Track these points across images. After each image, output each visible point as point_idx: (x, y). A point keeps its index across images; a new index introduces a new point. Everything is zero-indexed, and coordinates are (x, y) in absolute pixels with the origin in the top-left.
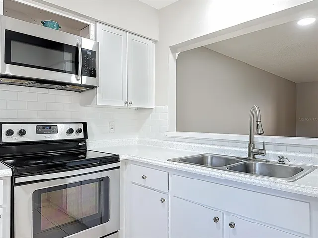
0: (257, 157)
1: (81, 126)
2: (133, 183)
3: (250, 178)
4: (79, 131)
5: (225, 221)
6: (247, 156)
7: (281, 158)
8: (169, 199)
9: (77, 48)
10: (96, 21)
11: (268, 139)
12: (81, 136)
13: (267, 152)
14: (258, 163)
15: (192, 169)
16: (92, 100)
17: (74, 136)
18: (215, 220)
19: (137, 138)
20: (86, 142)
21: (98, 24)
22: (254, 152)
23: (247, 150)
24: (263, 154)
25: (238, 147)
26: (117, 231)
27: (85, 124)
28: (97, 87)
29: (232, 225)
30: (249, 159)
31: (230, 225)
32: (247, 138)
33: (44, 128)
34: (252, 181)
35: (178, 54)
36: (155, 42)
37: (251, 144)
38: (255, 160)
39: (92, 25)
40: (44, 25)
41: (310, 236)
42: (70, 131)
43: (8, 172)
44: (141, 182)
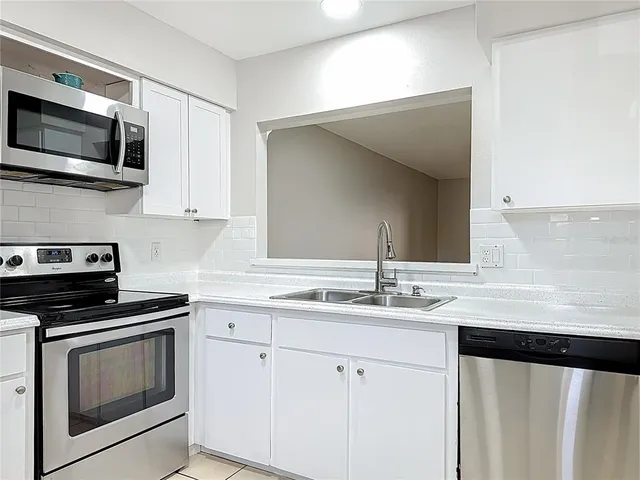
0: (386, 289)
1: (109, 250)
2: (208, 337)
3: (382, 310)
4: (107, 258)
5: (351, 368)
6: (373, 289)
7: (416, 289)
8: (272, 353)
9: (115, 122)
10: (141, 77)
11: (400, 265)
12: (110, 266)
13: (399, 282)
14: (388, 297)
15: (308, 306)
16: (133, 206)
17: (97, 267)
18: (339, 369)
19: (197, 271)
20: (116, 278)
21: (144, 80)
22: (383, 283)
23: (374, 281)
24: (394, 285)
25: (362, 278)
26: (183, 415)
27: (115, 246)
28: (142, 185)
29: (360, 372)
30: (377, 292)
31: (358, 372)
32: (374, 265)
33: (50, 252)
34: (384, 313)
35: (268, 133)
36: (230, 111)
37: (379, 273)
38: (384, 292)
39: (136, 84)
40: (57, 79)
41: (446, 369)
42: (93, 259)
43: (33, 321)
44: (226, 333)
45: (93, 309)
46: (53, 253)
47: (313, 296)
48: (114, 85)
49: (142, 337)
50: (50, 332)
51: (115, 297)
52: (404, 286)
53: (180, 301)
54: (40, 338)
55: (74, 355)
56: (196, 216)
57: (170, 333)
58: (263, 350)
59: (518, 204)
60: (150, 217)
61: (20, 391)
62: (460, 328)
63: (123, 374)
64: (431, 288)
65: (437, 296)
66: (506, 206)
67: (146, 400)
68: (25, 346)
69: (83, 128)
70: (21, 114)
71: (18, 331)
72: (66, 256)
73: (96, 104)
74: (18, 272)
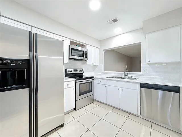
0: (126, 76)
1: (82, 70)
2: (97, 83)
4: (82, 71)
5: (121, 89)
7: (131, 77)
8: (107, 86)
10: (87, 44)
12: (82, 72)
14: (126, 78)
16: (86, 63)
17: (81, 72)
18: (119, 89)
20: (83, 74)
23: (124, 75)
26: (93, 95)
27: (83, 69)
28: (87, 60)
30: (124, 77)
35: (105, 51)
36: (99, 48)
39: (86, 45)
40: (76, 46)
41: (138, 90)
42: (80, 71)
43: (75, 79)
44: (100, 83)
45: (80, 78)
46: (75, 70)
47: (113, 77)
48: (83, 46)
49: (87, 83)
50: (77, 81)
51: (83, 77)
52: (129, 76)
53: (92, 77)
54: (76, 82)
55: (80, 84)
56: (94, 64)
57: (91, 82)
58: (105, 86)
59: (151, 62)
60: (88, 65)
61: (73, 89)
62: (141, 83)
63: (85, 88)
64: (134, 77)
65: (136, 78)
66: (149, 62)
67: (87, 92)
68: (74, 83)
69: (76, 52)
70: (73, 51)
71: (73, 81)
72: (77, 71)
73: (79, 48)
74: (71, 73)
